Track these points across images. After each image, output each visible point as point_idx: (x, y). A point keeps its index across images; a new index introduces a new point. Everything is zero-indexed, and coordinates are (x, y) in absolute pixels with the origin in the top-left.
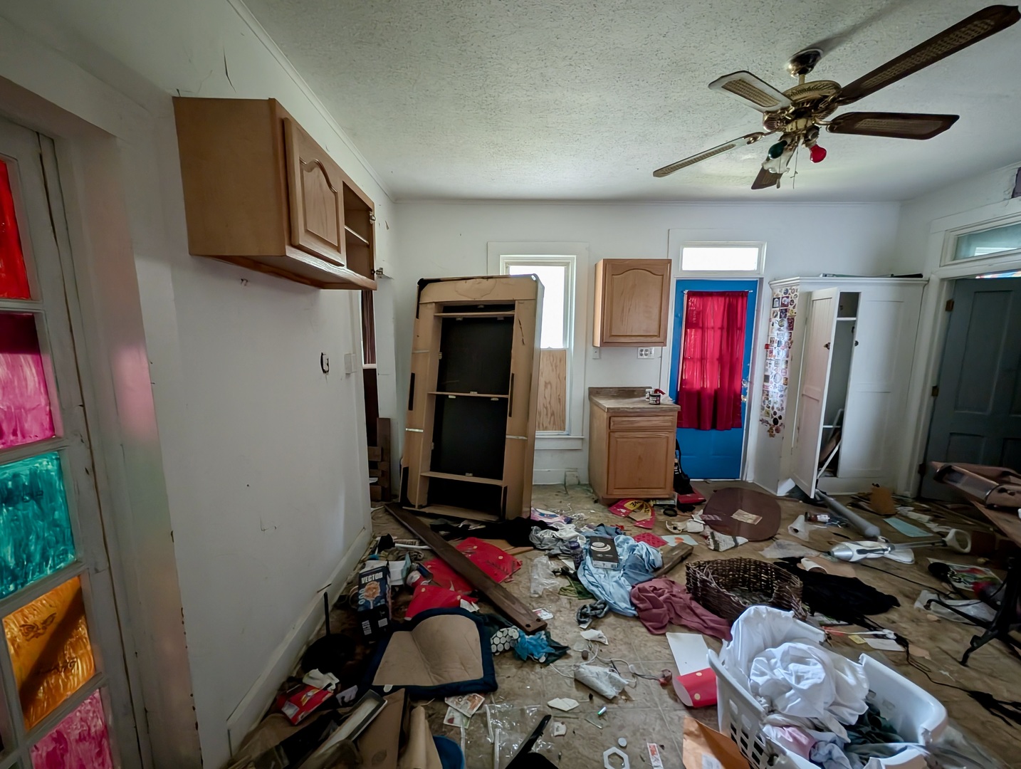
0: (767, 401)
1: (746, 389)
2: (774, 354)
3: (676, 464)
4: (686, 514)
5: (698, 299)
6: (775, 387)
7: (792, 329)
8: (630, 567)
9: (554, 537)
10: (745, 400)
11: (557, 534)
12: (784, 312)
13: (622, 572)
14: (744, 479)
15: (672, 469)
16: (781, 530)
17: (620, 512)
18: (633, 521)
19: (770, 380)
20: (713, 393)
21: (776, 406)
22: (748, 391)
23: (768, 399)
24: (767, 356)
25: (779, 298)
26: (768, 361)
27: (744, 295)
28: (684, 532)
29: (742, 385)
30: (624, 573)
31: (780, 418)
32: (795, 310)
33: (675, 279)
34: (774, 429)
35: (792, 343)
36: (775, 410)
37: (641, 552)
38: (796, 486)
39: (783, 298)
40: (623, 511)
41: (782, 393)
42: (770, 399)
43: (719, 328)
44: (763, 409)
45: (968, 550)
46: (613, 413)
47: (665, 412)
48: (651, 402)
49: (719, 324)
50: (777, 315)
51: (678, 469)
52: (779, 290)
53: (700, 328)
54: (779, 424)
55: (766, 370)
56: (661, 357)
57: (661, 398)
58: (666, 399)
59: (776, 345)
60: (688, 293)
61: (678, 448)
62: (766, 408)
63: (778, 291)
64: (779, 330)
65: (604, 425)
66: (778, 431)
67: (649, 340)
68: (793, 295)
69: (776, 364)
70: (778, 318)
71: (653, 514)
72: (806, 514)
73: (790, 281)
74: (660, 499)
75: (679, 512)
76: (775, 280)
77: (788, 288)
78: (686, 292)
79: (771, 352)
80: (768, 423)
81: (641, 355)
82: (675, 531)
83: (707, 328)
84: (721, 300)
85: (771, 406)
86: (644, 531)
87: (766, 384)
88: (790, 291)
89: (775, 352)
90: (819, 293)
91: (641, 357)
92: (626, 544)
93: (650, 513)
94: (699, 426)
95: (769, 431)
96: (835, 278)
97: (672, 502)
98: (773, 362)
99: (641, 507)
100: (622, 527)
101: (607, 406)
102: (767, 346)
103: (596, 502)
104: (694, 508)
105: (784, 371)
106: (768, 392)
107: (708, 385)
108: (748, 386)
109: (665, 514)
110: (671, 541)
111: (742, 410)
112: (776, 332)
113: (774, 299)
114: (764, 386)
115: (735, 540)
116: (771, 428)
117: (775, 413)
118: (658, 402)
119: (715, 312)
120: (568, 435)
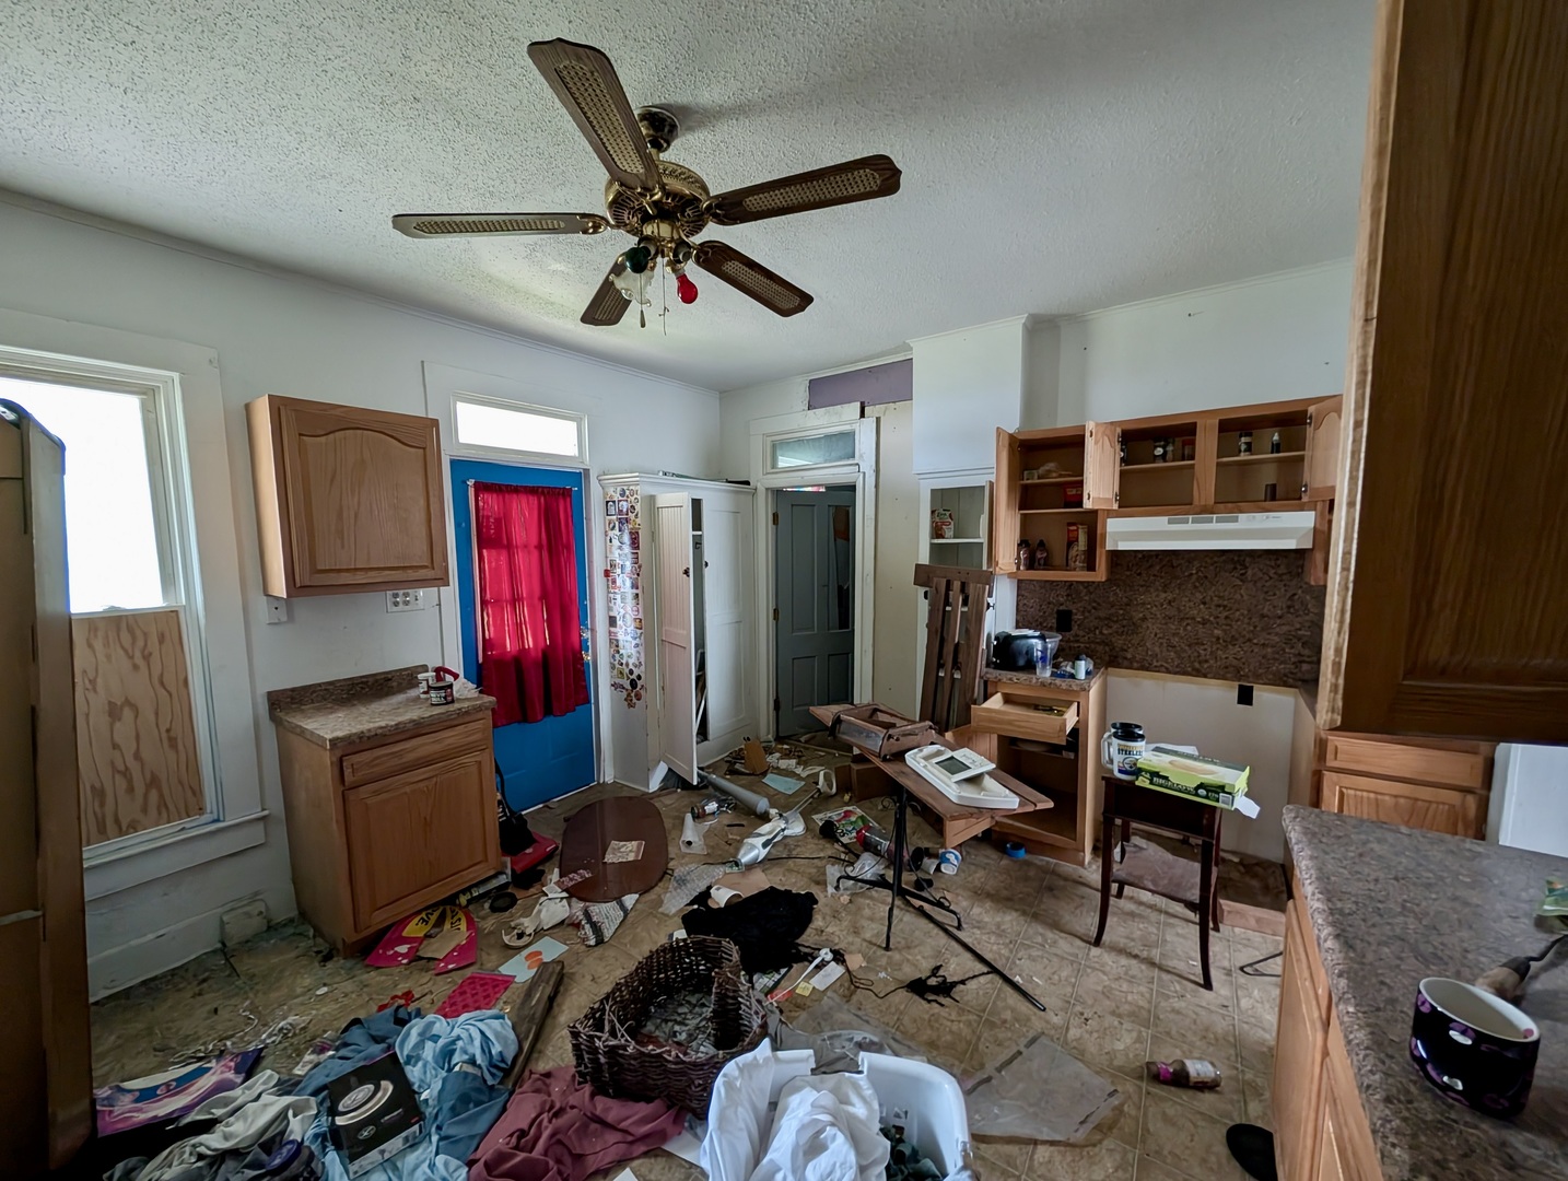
0: (617, 656)
1: (587, 640)
2: (618, 584)
3: (500, 802)
4: (533, 890)
5: (495, 496)
6: (626, 633)
7: (638, 548)
8: (454, 1111)
9: (201, 1157)
10: (588, 658)
11: (213, 1141)
12: (623, 521)
13: (435, 1138)
14: (601, 781)
15: (494, 815)
16: (672, 851)
17: (397, 954)
18: (432, 964)
19: (618, 623)
20: (540, 654)
21: (631, 661)
22: (589, 644)
23: (618, 652)
24: (608, 588)
25: (614, 502)
26: (612, 595)
27: (566, 493)
28: (539, 933)
29: (581, 636)
30: (441, 1139)
31: (639, 677)
32: (638, 521)
33: (448, 458)
34: (633, 695)
35: (640, 567)
36: (631, 667)
37: (471, 1050)
38: (670, 769)
39: (619, 501)
40: (403, 949)
41: (637, 641)
42: (621, 652)
43: (536, 547)
44: (613, 667)
45: (834, 790)
46: (347, 748)
47: (465, 716)
48: (434, 700)
49: (534, 541)
50: (614, 527)
51: (504, 811)
52: (612, 489)
53: (503, 547)
54: (639, 687)
55: (609, 609)
56: (440, 605)
57: (455, 688)
58: (464, 689)
59: (618, 571)
60: (476, 485)
61: (498, 771)
62: (617, 666)
63: (611, 491)
64: (620, 548)
65: (328, 776)
66: (638, 697)
67: (412, 575)
68: (633, 498)
69: (623, 599)
70: (617, 532)
71: (471, 924)
72: (693, 809)
73: (628, 477)
74: (477, 885)
75: (519, 894)
76: (605, 475)
77: (625, 488)
78: (471, 482)
79: (614, 582)
80: (624, 688)
81: (396, 604)
82: (520, 943)
83: (517, 547)
84: (534, 500)
85: (624, 662)
86: (458, 977)
87: (612, 629)
88: (627, 493)
89: (619, 582)
90: (664, 499)
91: (395, 609)
92: (429, 1045)
93: (463, 926)
94: (525, 717)
95: (626, 700)
96: (674, 478)
97: (503, 879)
98: (618, 597)
99: (440, 922)
100: (408, 996)
101: (328, 736)
102: (607, 573)
103: (327, 958)
104: (543, 872)
105: (635, 609)
106: (617, 641)
107: (530, 642)
108: (589, 636)
109: (494, 909)
110: (519, 970)
111: (586, 675)
112: (617, 552)
113: (607, 502)
114: (610, 632)
115: (622, 907)
116: (629, 695)
117: (631, 672)
118: (449, 699)
119: (524, 520)
120: (218, 821)
